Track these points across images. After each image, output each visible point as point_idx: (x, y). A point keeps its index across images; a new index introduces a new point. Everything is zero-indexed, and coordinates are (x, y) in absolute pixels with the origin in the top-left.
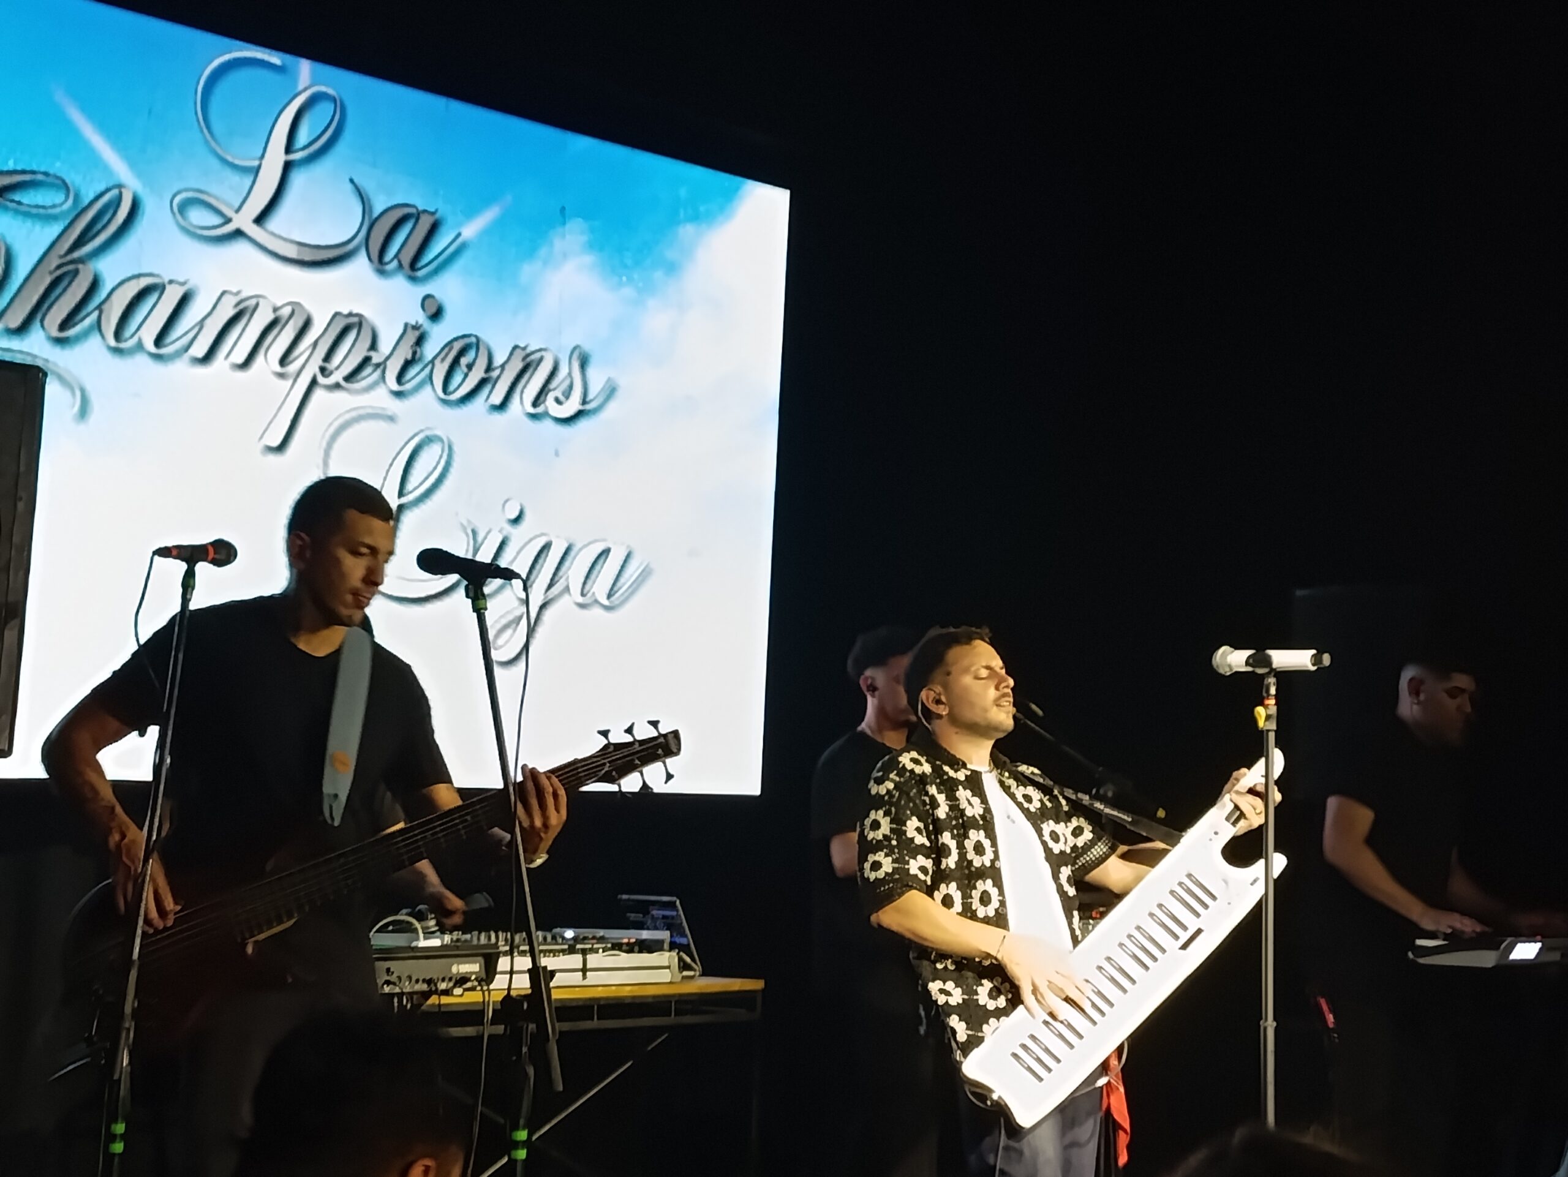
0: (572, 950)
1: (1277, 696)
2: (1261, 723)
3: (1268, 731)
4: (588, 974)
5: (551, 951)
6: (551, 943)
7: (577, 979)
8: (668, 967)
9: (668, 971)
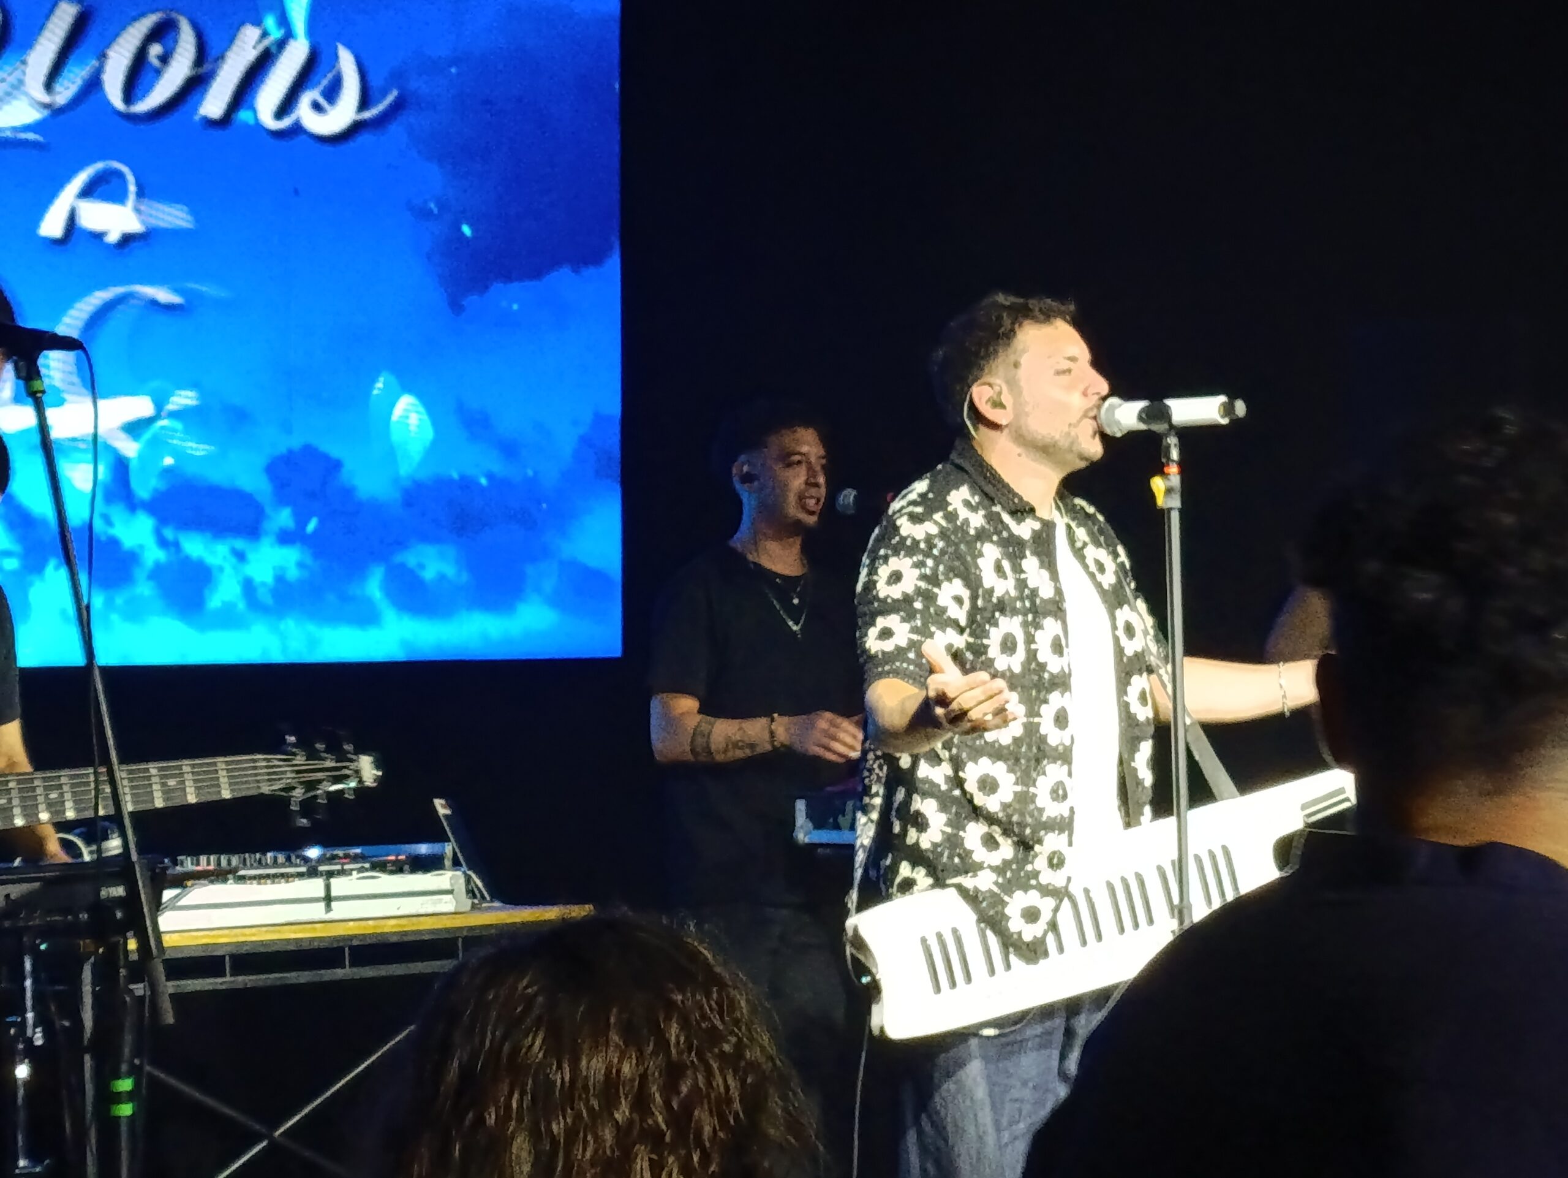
0: (313, 873)
2: (1161, 501)
3: (1170, 510)
4: (334, 904)
5: (282, 875)
6: (283, 866)
7: (317, 911)
8: (450, 892)
9: (450, 896)
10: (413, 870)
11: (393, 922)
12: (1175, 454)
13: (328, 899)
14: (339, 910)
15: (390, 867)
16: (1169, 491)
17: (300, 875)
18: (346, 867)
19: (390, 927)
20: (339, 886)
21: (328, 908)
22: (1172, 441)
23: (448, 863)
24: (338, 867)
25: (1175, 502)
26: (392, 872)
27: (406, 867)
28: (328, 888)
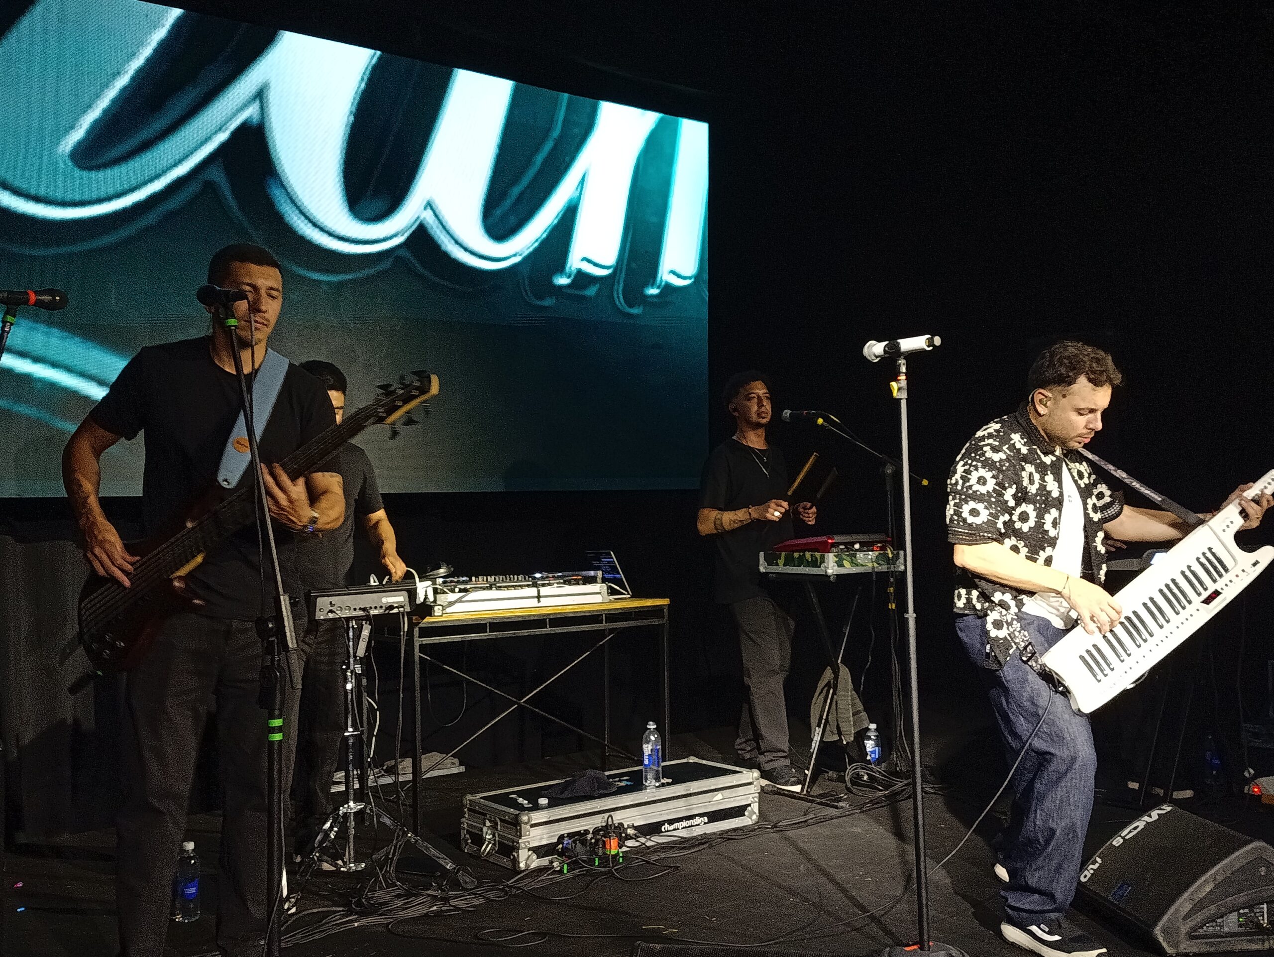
0: (535, 585)
1: (906, 374)
2: (895, 394)
3: (901, 399)
4: (541, 599)
5: (520, 586)
6: (521, 581)
7: (534, 603)
8: (599, 593)
9: (599, 595)
10: (584, 584)
11: (570, 607)
12: (903, 369)
13: (539, 597)
14: (544, 602)
15: (573, 582)
16: (899, 389)
17: (528, 586)
18: (551, 582)
19: (568, 609)
20: (544, 591)
21: (539, 601)
22: (902, 362)
23: (599, 580)
24: (548, 582)
25: (904, 395)
26: (574, 584)
27: (581, 582)
28: (539, 591)
